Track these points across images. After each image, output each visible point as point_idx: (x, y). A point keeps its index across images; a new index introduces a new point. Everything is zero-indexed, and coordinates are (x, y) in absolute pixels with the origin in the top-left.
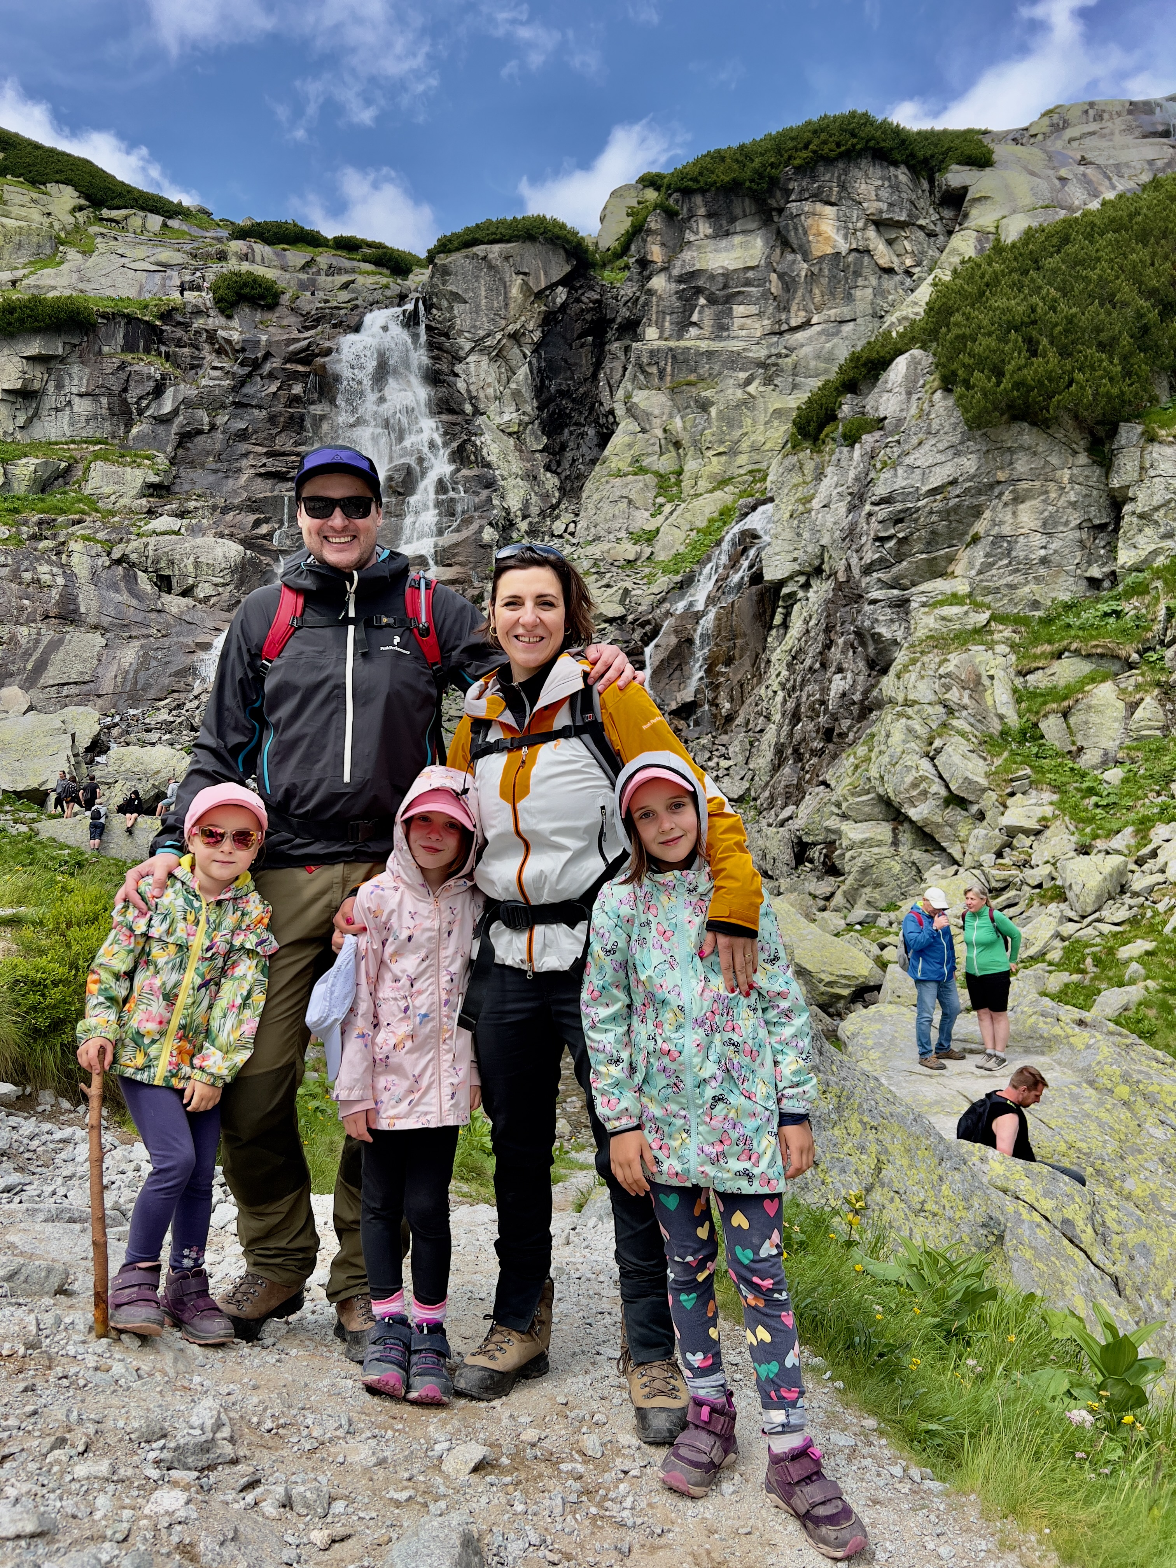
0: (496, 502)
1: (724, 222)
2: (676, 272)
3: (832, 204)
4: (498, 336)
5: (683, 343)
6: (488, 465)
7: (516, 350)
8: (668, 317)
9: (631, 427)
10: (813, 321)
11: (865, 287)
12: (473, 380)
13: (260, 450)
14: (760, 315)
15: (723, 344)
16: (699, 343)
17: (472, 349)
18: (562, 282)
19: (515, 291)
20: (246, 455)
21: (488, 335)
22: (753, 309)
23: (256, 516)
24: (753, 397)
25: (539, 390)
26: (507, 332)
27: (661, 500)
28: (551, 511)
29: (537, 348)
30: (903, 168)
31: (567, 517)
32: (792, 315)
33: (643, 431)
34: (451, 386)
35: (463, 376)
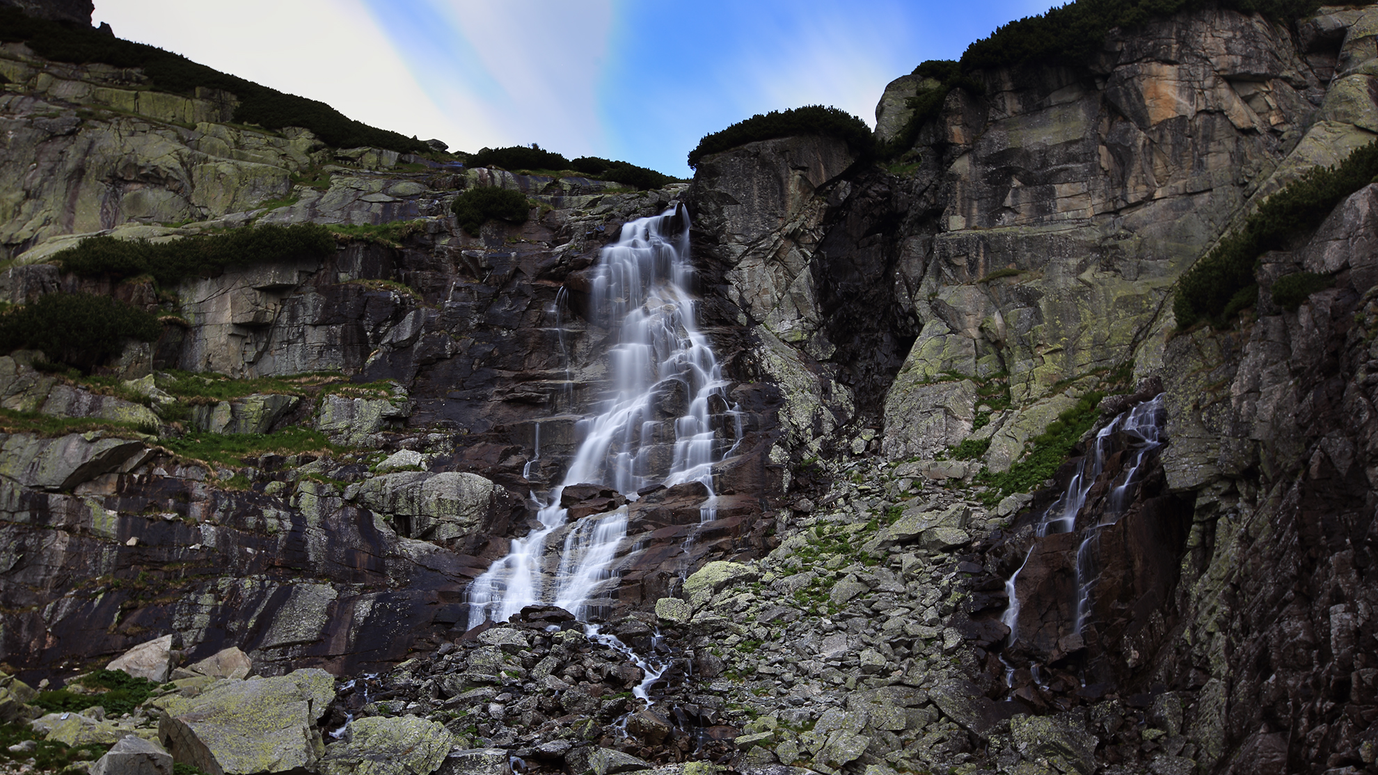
0: (784, 419)
1: (1036, 97)
2: (982, 153)
3: (1171, 63)
4: (775, 237)
5: (995, 231)
6: (770, 378)
7: (795, 250)
8: (975, 204)
9: (938, 328)
10: (1158, 194)
11: (1219, 152)
12: (747, 286)
13: (506, 374)
14: (1088, 194)
15: (1044, 229)
16: (1015, 229)
17: (745, 253)
18: (845, 176)
19: (792, 188)
20: (492, 381)
21: (764, 237)
22: (1081, 187)
23: (504, 447)
24: (1090, 285)
25: (823, 291)
26: (784, 232)
27: (984, 408)
28: (844, 428)
29: (819, 247)
30: (1258, 17)
31: (868, 434)
32: (1131, 190)
33: (954, 331)
34: (722, 294)
35: (735, 283)
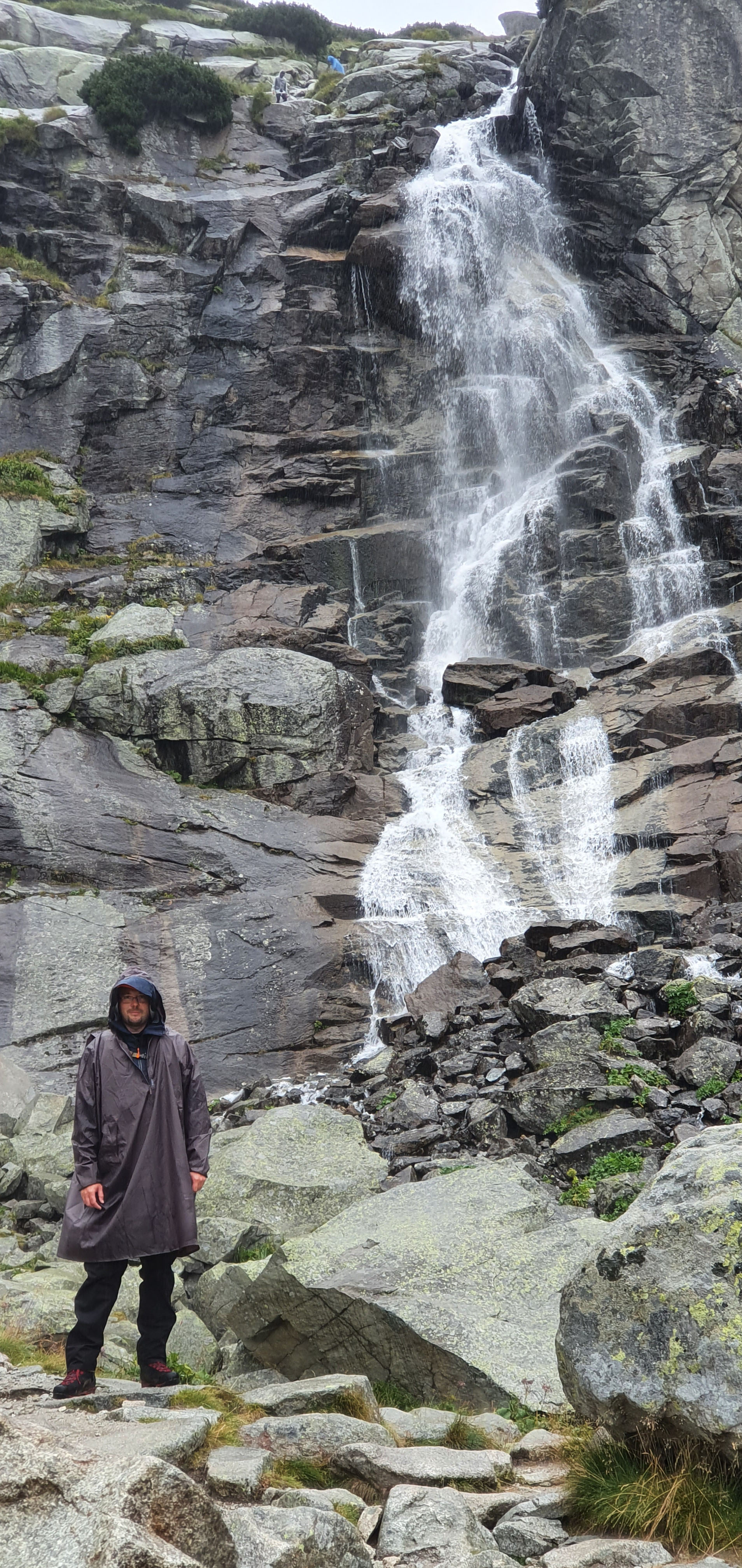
12: (680, 257)
17: (674, 193)
20: (234, 454)
23: (299, 590)
34: (634, 272)
35: (658, 250)
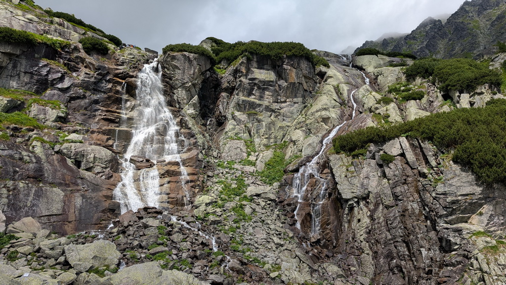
1: (261, 65)
2: (249, 77)
3: (295, 68)
4: (190, 84)
5: (250, 99)
6: (191, 129)
7: (194, 89)
8: (246, 90)
9: (233, 123)
10: (287, 101)
11: (300, 93)
12: (180, 96)
13: (103, 109)
14: (272, 96)
15: (262, 102)
16: (255, 100)
17: (180, 86)
18: (209, 70)
19: (197, 70)
21: (187, 83)
22: (271, 94)
24: (273, 121)
25: (201, 104)
26: (193, 83)
27: (249, 150)
28: (210, 148)
29: (201, 89)
31: (217, 151)
32: (281, 98)
33: (238, 125)
34: (171, 97)
35: (176, 94)
